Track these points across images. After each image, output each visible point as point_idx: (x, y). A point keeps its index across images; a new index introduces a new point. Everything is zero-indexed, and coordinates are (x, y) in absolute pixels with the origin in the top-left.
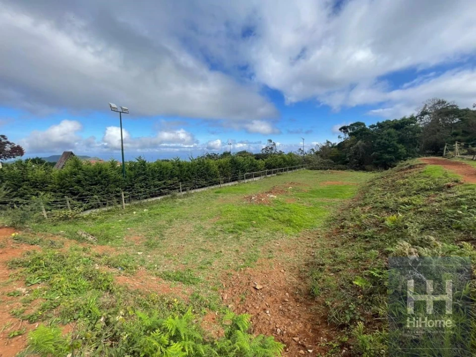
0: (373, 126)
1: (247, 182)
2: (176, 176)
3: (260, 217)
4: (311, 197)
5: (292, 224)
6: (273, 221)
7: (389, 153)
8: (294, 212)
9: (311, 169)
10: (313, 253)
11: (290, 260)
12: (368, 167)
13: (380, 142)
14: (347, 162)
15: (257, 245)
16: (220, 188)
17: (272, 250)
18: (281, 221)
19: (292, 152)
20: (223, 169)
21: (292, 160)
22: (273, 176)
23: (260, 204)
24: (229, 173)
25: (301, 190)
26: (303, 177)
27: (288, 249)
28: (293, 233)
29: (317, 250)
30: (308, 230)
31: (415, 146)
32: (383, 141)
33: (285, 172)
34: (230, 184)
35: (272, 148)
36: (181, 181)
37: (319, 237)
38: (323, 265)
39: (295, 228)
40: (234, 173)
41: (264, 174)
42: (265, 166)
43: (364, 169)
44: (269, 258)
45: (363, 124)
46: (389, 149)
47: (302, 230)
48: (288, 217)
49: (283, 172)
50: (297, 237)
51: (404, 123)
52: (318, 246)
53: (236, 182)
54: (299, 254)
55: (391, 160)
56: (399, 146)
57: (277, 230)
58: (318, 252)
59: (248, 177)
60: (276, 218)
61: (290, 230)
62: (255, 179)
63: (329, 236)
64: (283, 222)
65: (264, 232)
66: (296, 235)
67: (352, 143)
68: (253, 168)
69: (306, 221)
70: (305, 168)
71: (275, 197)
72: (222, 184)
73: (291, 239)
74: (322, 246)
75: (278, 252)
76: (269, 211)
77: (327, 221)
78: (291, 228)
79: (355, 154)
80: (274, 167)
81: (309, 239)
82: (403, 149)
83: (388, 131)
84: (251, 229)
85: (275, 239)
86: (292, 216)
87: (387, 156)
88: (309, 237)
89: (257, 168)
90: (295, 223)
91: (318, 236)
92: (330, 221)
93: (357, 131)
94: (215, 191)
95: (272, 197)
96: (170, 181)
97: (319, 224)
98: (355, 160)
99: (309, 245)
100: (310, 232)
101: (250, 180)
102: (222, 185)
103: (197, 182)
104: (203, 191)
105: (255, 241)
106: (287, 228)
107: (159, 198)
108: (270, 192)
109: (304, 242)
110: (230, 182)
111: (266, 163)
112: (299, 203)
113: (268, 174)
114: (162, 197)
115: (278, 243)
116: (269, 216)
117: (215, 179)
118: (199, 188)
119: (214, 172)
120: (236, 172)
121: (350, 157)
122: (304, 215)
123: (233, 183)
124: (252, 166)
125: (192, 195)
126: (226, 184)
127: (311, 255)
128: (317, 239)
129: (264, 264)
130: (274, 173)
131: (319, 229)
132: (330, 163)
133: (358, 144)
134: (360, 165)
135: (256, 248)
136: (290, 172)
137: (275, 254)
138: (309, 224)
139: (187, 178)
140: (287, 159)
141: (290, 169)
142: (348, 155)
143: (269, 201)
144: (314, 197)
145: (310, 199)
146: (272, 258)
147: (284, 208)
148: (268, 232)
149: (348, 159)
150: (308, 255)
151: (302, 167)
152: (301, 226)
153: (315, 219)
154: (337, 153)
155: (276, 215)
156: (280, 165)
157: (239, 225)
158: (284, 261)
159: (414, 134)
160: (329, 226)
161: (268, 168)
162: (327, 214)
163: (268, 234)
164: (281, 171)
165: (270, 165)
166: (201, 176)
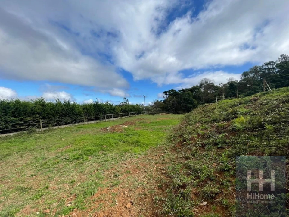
0: (180, 91)
1: (107, 121)
2: (37, 113)
3: (111, 142)
4: (152, 126)
5: (140, 144)
6: (123, 143)
7: (190, 104)
8: (141, 135)
9: (150, 114)
10: (164, 169)
11: (138, 184)
12: (180, 112)
13: (185, 98)
14: (169, 109)
15: (101, 170)
16: (84, 125)
17: (118, 173)
18: (130, 143)
19: (138, 104)
20: (88, 110)
21: (139, 108)
22: (126, 117)
23: (114, 132)
24: (92, 114)
25: (145, 122)
26: (146, 117)
27: (136, 169)
28: (141, 152)
29: (167, 165)
30: (154, 147)
31: (200, 100)
32: (186, 97)
33: (134, 115)
34: (93, 122)
35: (126, 103)
36: (43, 118)
37: (165, 153)
38: (184, 186)
39: (143, 147)
40: (97, 114)
41: (120, 116)
42: (121, 111)
43: (178, 113)
44: (113, 186)
45: (175, 90)
46: (190, 101)
47: (149, 148)
48: (136, 139)
49: (133, 115)
50: (145, 155)
51: (194, 88)
52: (167, 160)
53: (99, 121)
54: (149, 174)
55: (191, 107)
56: (194, 100)
57: (125, 151)
58: (170, 168)
59: (108, 117)
60: (126, 141)
61: (138, 150)
62: (113, 119)
63: (174, 150)
64: (132, 144)
65: (112, 155)
66: (144, 153)
67: (170, 99)
68: (112, 111)
69: (151, 140)
70: (146, 114)
71: (127, 127)
72: (85, 121)
73: (139, 158)
74: (171, 160)
75: (125, 175)
76: (120, 136)
77: (168, 139)
78: (139, 148)
79: (173, 105)
80: (127, 112)
81: (156, 155)
82: (196, 102)
83: (188, 92)
84: (100, 153)
85: (123, 160)
86: (140, 138)
87: (189, 105)
88: (156, 154)
89: (115, 111)
90: (142, 143)
91: (164, 151)
92: (171, 138)
93: (172, 94)
94: (78, 127)
95: (124, 127)
96: (29, 118)
97: (162, 142)
98: (173, 108)
99: (157, 161)
100: (156, 149)
101: (110, 119)
102: (85, 123)
103: (61, 119)
104: (66, 127)
105: (100, 166)
106: (136, 148)
107: (12, 134)
108: (123, 124)
109: (152, 159)
110: (93, 120)
111: (122, 109)
112: (144, 129)
113: (123, 116)
114: (16, 133)
115: (126, 164)
116: (120, 140)
117: (79, 118)
118: (63, 125)
119: (79, 112)
120: (99, 113)
121: (170, 107)
122: (149, 136)
123: (95, 122)
124: (112, 109)
125: (54, 130)
126: (89, 122)
127: (162, 173)
128: (165, 155)
129: (103, 197)
130: (127, 116)
131: (163, 146)
132: (160, 111)
133: (174, 99)
134: (176, 111)
135: (100, 174)
136: (138, 115)
137: (121, 178)
138: (154, 142)
139: (50, 115)
140: (135, 107)
141: (138, 114)
142: (169, 106)
143: (121, 130)
144: (154, 126)
145: (152, 127)
146: (117, 184)
147: (133, 133)
148: (117, 154)
149: (170, 108)
150: (159, 173)
151: (145, 113)
152: (147, 145)
153: (158, 138)
154: (163, 105)
155: (126, 139)
156: (131, 111)
157: (88, 151)
158: (132, 187)
159: (200, 94)
160: (171, 142)
161: (123, 112)
162: (166, 135)
163: (117, 156)
164: (132, 114)
165: (125, 110)
166: (65, 115)
